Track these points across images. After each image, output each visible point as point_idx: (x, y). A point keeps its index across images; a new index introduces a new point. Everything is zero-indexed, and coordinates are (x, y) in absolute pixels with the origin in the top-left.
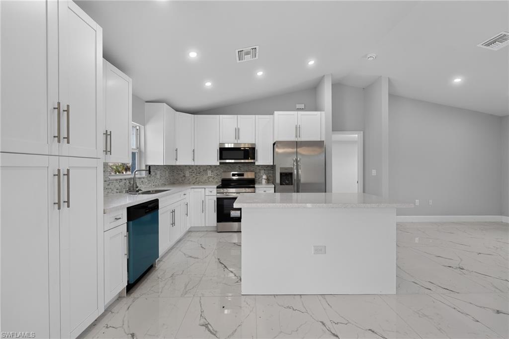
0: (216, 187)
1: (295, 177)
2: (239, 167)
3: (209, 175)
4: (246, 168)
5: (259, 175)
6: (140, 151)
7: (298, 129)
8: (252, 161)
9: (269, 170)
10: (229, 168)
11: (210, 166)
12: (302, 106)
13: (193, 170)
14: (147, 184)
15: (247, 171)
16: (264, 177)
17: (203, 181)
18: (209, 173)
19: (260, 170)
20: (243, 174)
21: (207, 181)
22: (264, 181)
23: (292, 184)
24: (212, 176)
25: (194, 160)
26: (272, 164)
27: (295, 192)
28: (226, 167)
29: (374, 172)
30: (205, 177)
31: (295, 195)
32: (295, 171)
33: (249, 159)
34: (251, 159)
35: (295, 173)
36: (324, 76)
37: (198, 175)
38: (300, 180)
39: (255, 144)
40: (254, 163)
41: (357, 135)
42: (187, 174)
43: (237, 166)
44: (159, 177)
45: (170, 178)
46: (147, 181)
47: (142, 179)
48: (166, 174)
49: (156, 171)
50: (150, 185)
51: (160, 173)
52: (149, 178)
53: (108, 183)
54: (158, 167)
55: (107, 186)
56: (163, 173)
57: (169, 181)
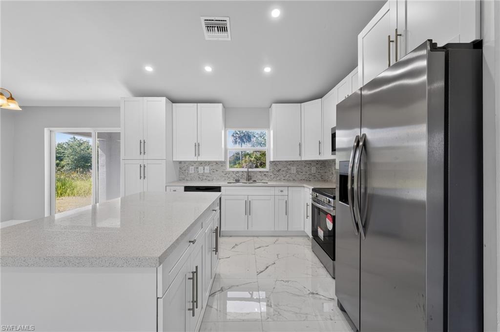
44: (295, 172)
45: (323, 174)
46: (271, 174)
47: (265, 173)
48: (311, 170)
49: (289, 167)
50: (278, 178)
51: (297, 169)
52: (275, 173)
53: (225, 173)
54: (292, 162)
55: (224, 175)
56: (304, 169)
57: (320, 178)
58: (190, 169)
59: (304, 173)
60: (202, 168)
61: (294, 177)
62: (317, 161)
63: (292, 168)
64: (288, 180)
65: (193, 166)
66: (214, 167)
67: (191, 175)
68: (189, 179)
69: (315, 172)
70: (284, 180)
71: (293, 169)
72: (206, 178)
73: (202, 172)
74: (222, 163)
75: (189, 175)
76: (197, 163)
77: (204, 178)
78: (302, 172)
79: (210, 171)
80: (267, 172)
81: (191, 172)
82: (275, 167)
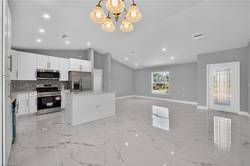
1: (80, 86)
4: (52, 82)
5: (60, 86)
7: (81, 66)
9: (65, 83)
11: (27, 81)
12: (81, 57)
15: (53, 84)
16: (63, 86)
17: (21, 89)
18: (27, 85)
19: (60, 83)
20: (51, 85)
21: (25, 89)
22: (63, 88)
23: (79, 89)
24: (29, 86)
25: (17, 77)
26: (68, 80)
27: (80, 91)
28: (40, 81)
29: (106, 84)
30: (23, 87)
31: (80, 92)
32: (81, 83)
34: (57, 78)
35: (81, 84)
36: (91, 48)
38: (82, 87)
39: (59, 71)
40: (59, 80)
41: (100, 71)
43: (46, 81)
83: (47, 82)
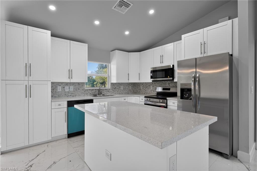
0: (144, 96)
2: (169, 83)
3: (151, 89)
6: (109, 76)
7: (203, 46)
8: (171, 79)
10: (162, 84)
13: (144, 86)
14: (111, 92)
17: (148, 92)
20: (170, 88)
21: (151, 93)
24: (153, 89)
28: (161, 83)
33: (168, 77)
37: (146, 88)
39: (174, 65)
40: (174, 80)
42: (141, 87)
44: (123, 89)
45: (134, 90)
46: (112, 91)
47: (108, 90)
48: (129, 87)
49: (120, 86)
50: (115, 93)
51: (124, 87)
52: (113, 89)
53: (84, 91)
54: (121, 84)
55: (84, 92)
56: (126, 87)
57: (133, 92)
58: (58, 89)
59: (126, 89)
60: (68, 87)
61: (122, 92)
62: (132, 83)
63: (121, 86)
64: (120, 94)
65: (60, 86)
66: (77, 86)
67: (59, 93)
68: (57, 96)
69: (131, 89)
70: (118, 93)
71: (122, 88)
72: (70, 94)
73: (68, 90)
74: (83, 84)
75: (57, 93)
76: (63, 84)
77: (69, 95)
78: (125, 89)
79: (74, 89)
80: (109, 89)
81: (58, 90)
82: (113, 87)
83: (167, 85)
